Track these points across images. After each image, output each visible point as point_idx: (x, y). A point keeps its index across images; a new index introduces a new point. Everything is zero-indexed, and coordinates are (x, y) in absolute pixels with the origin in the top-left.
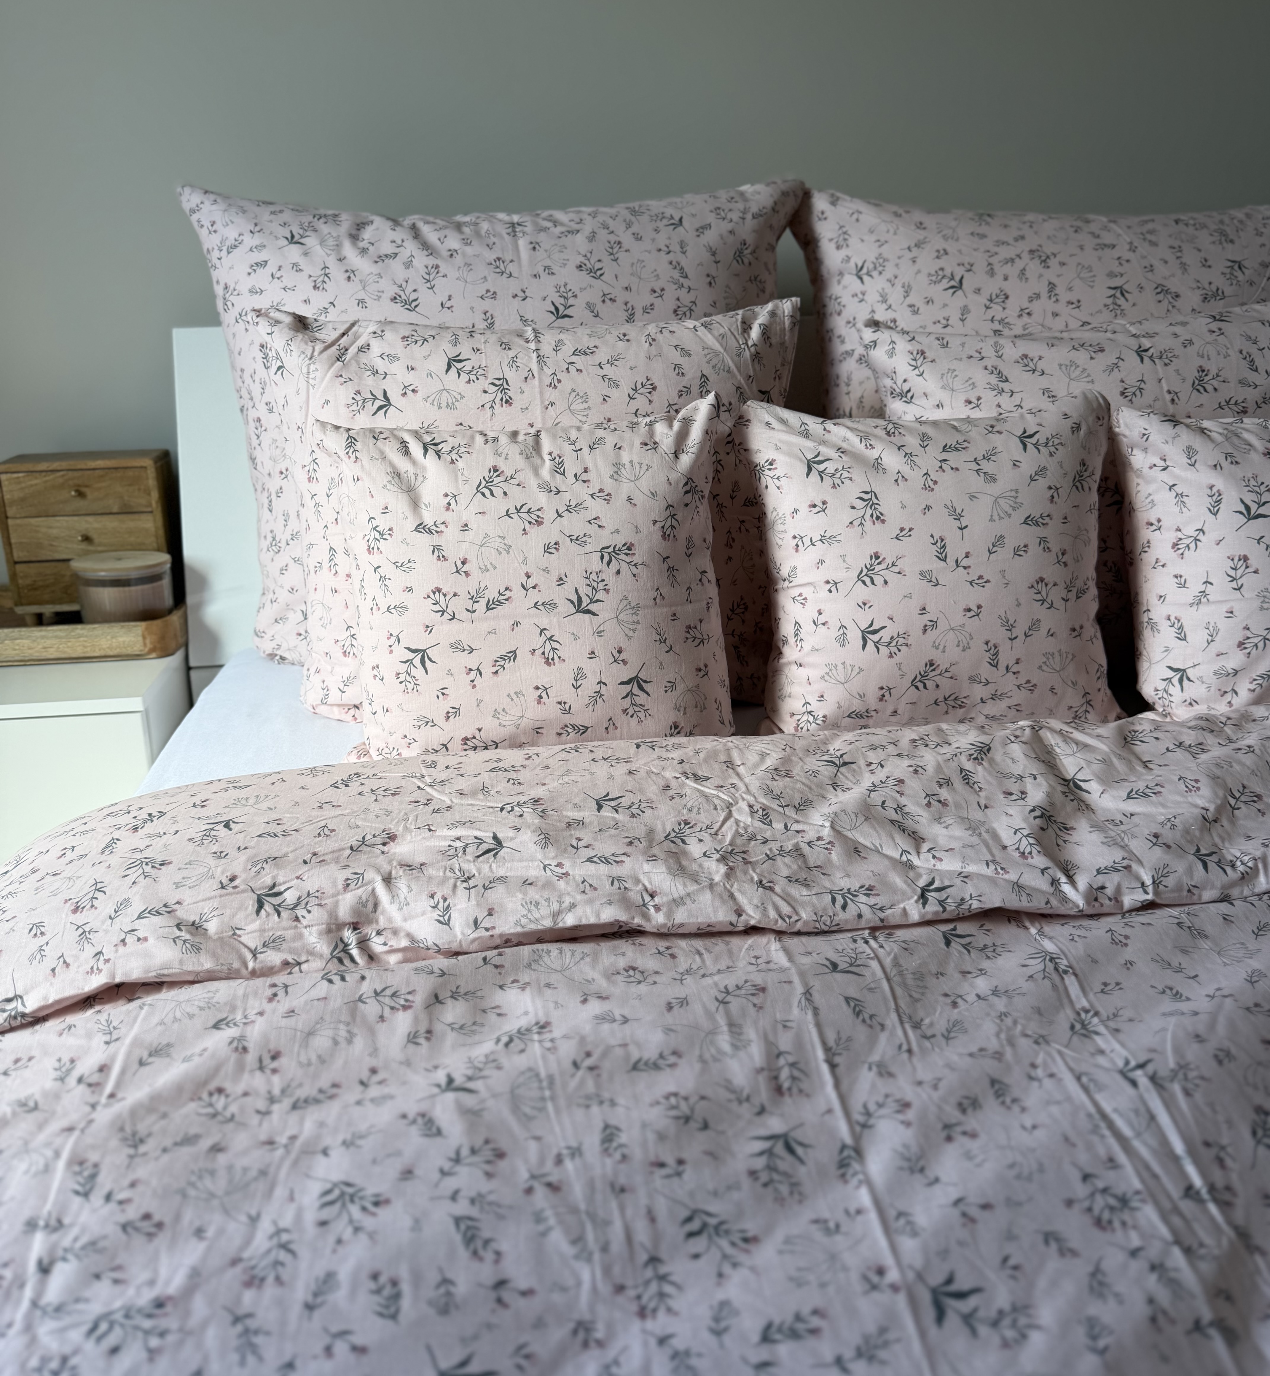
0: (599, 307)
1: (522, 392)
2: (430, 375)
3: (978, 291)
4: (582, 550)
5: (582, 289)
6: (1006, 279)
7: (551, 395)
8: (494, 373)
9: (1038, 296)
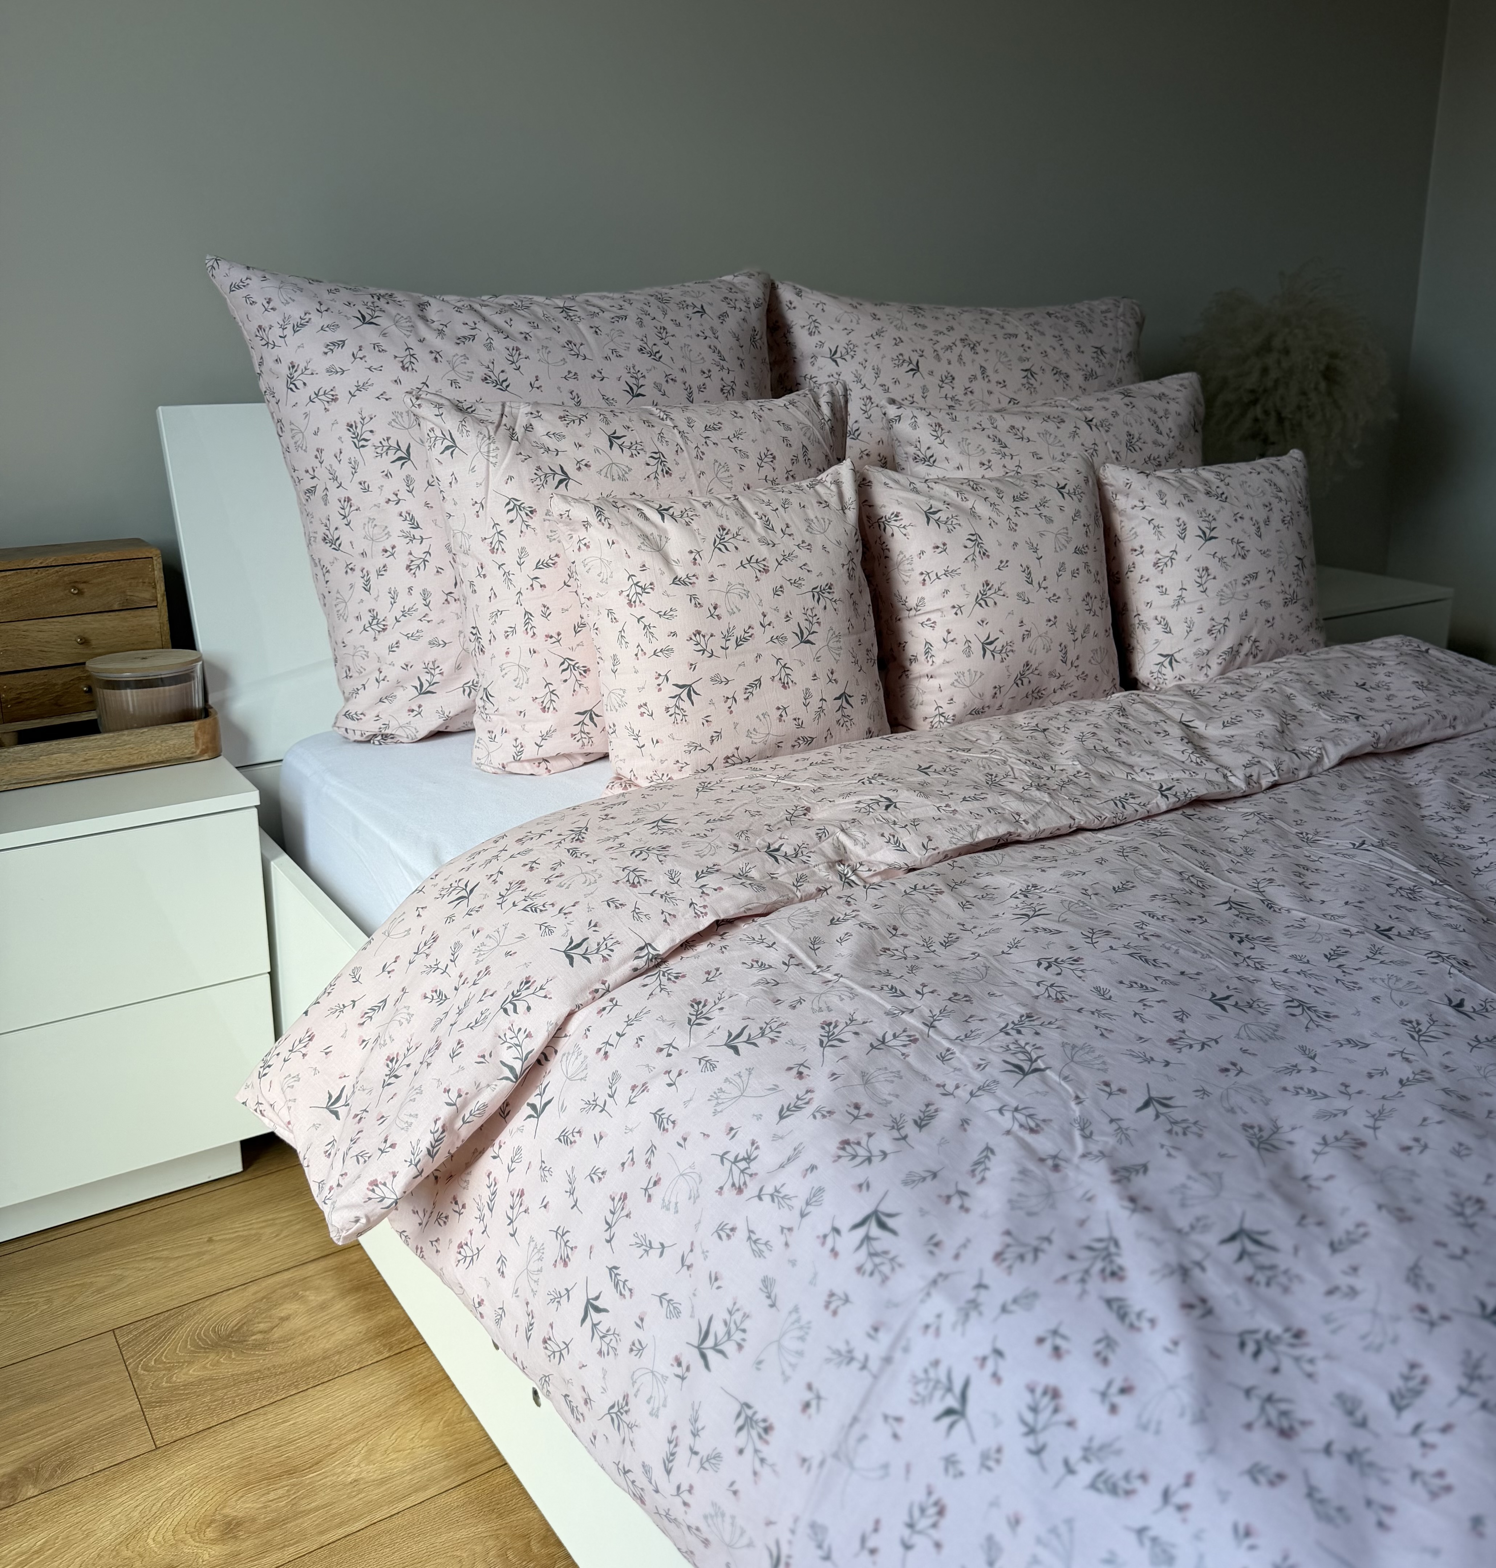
0: (665, 387)
1: (677, 464)
2: (597, 450)
3: (931, 373)
4: (799, 591)
5: (648, 371)
6: (949, 363)
7: (700, 465)
8: (650, 448)
9: (975, 377)
